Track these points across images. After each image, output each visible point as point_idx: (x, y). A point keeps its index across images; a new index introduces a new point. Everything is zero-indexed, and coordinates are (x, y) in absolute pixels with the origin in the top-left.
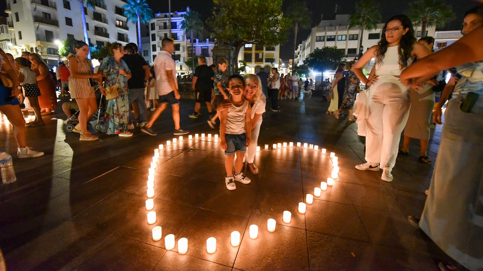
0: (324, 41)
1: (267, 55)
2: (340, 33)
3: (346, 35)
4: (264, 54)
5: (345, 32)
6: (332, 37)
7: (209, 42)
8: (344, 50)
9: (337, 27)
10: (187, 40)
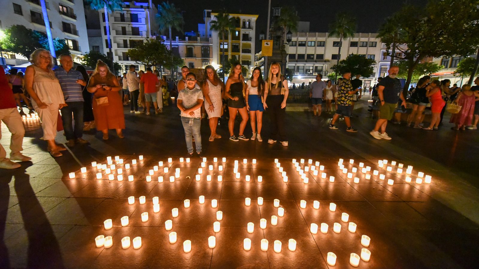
0: (296, 46)
1: (243, 57)
2: (310, 39)
3: (315, 41)
4: (241, 56)
5: (314, 39)
6: (303, 43)
7: (179, 40)
8: (313, 55)
9: (308, 33)
10: (153, 36)
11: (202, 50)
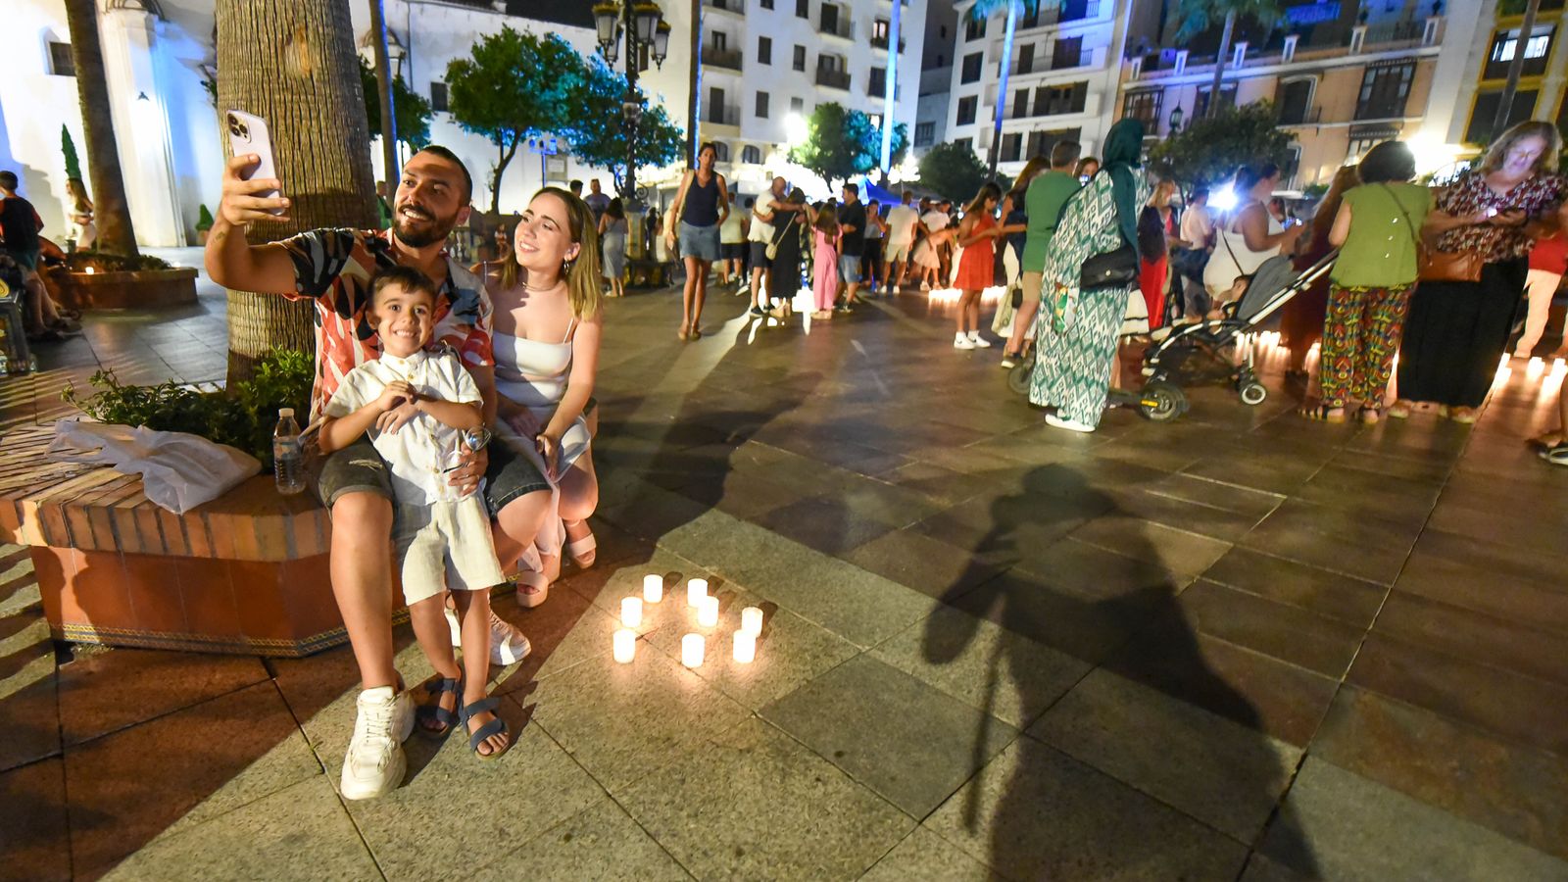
7: (1247, 57)
10: (1130, 59)
11: (1363, 85)
